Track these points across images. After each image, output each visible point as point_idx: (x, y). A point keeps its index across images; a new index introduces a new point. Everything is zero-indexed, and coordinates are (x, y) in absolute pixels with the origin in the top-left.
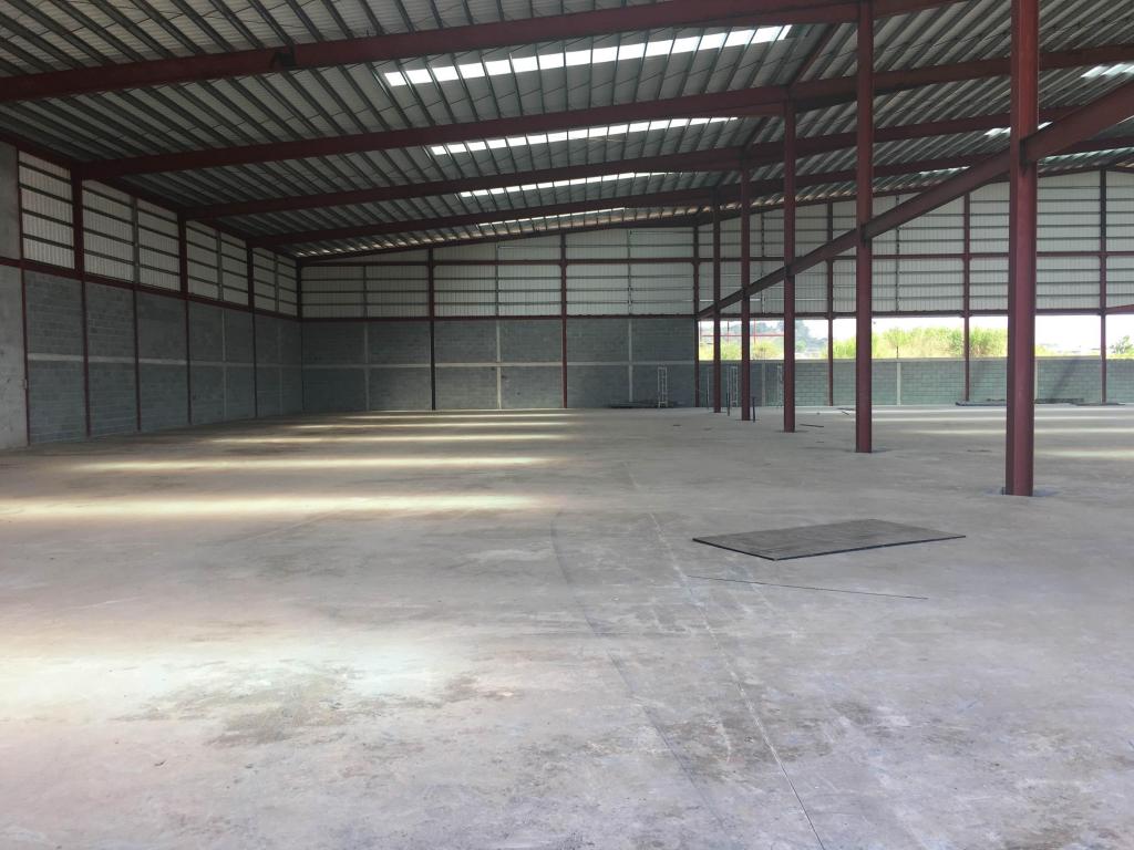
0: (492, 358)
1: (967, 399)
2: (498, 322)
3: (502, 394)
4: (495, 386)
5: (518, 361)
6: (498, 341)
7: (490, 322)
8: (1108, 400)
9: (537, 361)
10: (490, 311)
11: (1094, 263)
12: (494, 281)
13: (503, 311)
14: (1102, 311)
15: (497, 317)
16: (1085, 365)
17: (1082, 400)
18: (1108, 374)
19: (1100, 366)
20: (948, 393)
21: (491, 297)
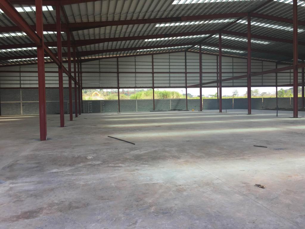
0: (19, 100)
1: (154, 110)
2: (21, 89)
3: (23, 110)
4: (20, 108)
5: (28, 101)
6: (21, 94)
7: (18, 89)
8: (188, 109)
9: (33, 101)
10: (18, 86)
11: (184, 75)
12: (19, 77)
13: (22, 86)
14: (186, 87)
15: (21, 88)
16: (182, 101)
17: (182, 109)
18: (188, 103)
19: (186, 101)
20: (149, 108)
21: (18, 82)
